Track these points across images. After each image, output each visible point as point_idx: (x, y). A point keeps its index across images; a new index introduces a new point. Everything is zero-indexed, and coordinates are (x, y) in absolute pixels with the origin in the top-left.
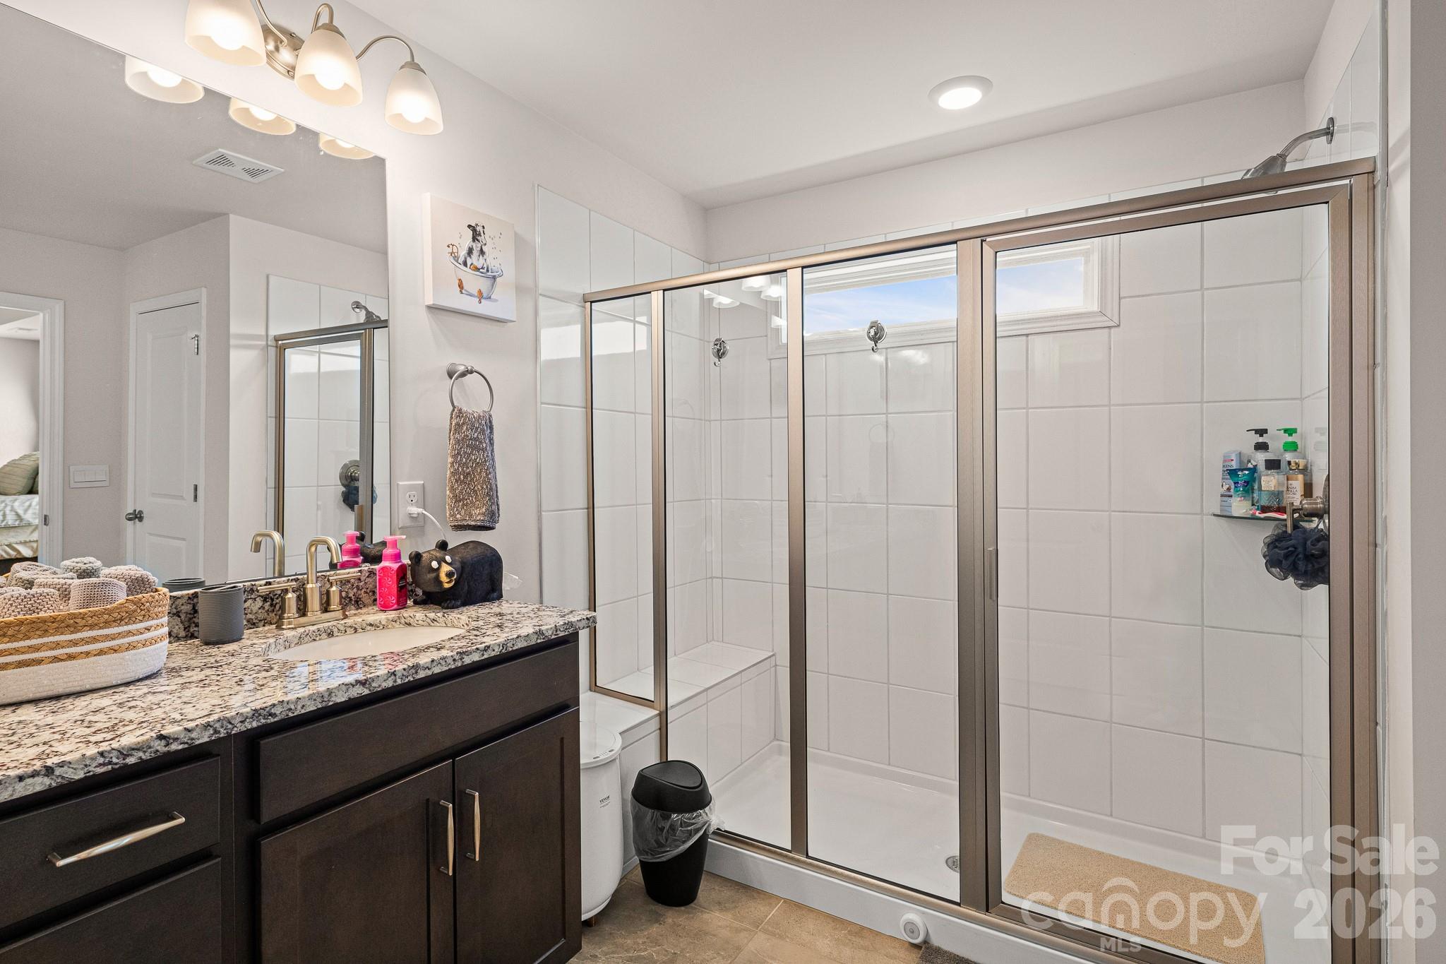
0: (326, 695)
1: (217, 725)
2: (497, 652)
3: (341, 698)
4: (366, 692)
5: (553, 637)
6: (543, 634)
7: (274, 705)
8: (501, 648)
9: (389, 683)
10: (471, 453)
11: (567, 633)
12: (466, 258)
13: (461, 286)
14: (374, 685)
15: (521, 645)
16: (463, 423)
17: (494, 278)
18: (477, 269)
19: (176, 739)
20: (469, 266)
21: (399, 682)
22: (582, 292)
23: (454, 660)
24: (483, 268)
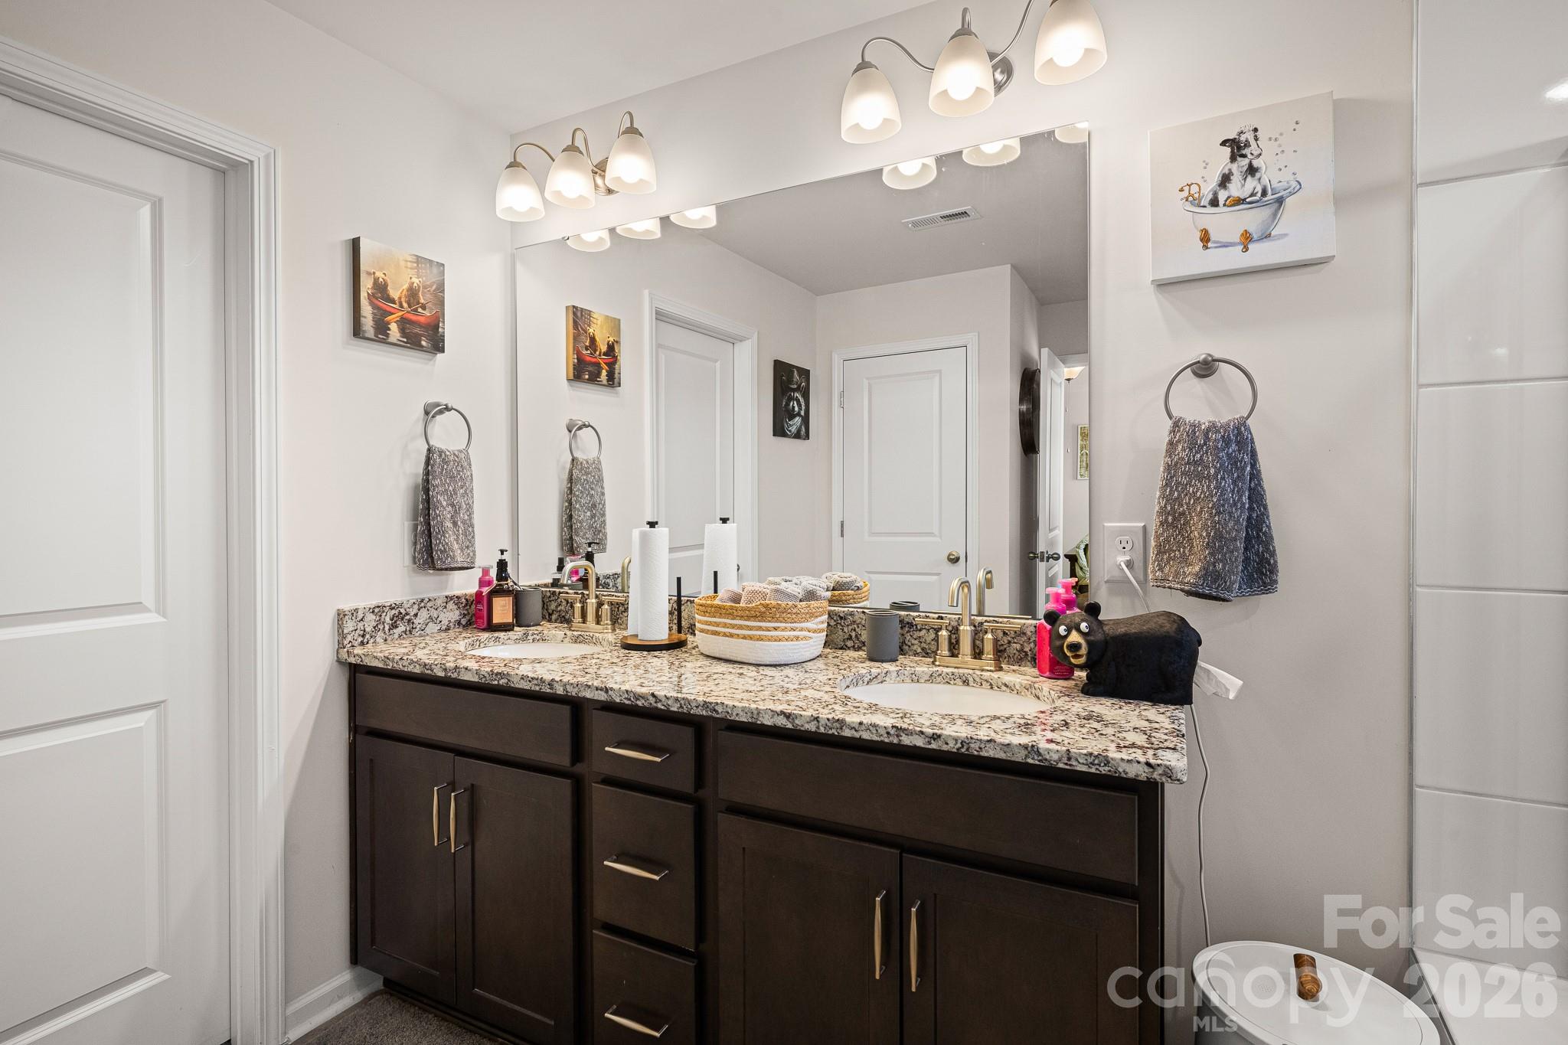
0: (755, 712)
1: (682, 702)
3: (767, 721)
4: (790, 726)
5: (1061, 765)
6: (1039, 754)
7: (717, 704)
8: (959, 745)
9: (812, 727)
10: (1189, 483)
11: (1093, 770)
12: (1215, 195)
13: (1205, 238)
14: (797, 722)
16: (1179, 441)
17: (1280, 201)
18: (1240, 201)
20: (1221, 203)
21: (822, 730)
23: (888, 733)
24: (1252, 195)
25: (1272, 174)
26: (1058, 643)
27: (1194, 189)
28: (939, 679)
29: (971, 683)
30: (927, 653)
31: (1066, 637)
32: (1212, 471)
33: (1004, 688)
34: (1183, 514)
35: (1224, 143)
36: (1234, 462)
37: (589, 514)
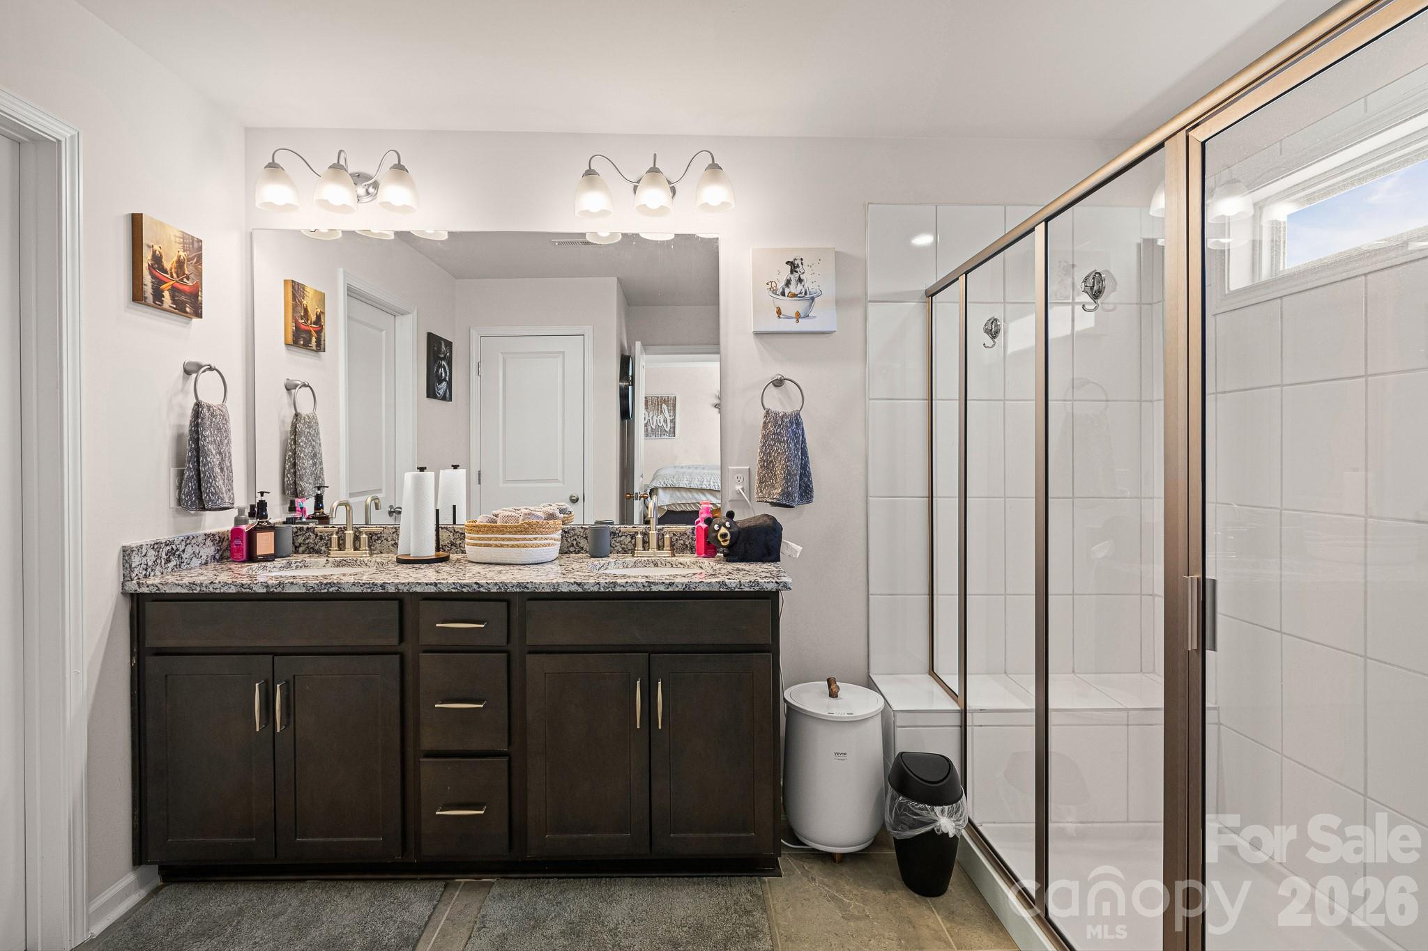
0: (556, 585)
1: (501, 585)
2: (680, 588)
3: (565, 590)
4: (580, 590)
5: (737, 589)
6: (726, 585)
7: (528, 583)
8: (684, 587)
9: (595, 589)
10: (774, 445)
11: (752, 590)
12: (784, 289)
13: (779, 312)
14: (585, 587)
15: (701, 588)
16: (769, 422)
17: (813, 299)
18: (795, 295)
19: (483, 586)
20: (786, 294)
21: (602, 590)
22: (924, 288)
23: (644, 586)
24: (801, 293)
25: (809, 284)
26: (714, 535)
27: (774, 284)
28: (640, 565)
29: (659, 565)
30: (626, 551)
31: (719, 530)
32: (786, 439)
33: (680, 565)
34: (772, 461)
35: (787, 263)
36: (795, 434)
37: (311, 462)
